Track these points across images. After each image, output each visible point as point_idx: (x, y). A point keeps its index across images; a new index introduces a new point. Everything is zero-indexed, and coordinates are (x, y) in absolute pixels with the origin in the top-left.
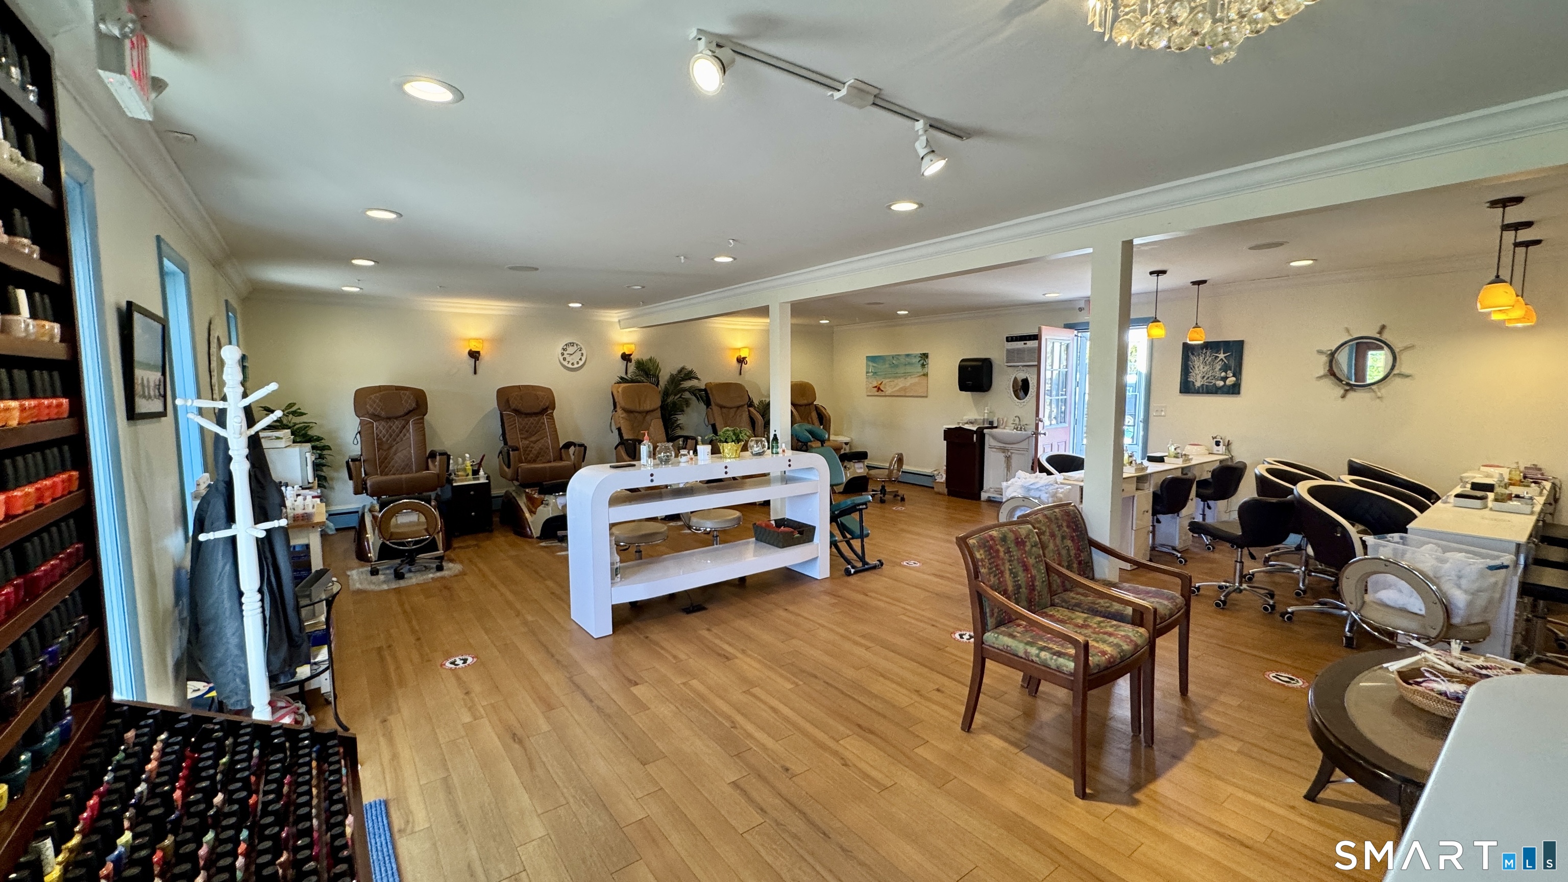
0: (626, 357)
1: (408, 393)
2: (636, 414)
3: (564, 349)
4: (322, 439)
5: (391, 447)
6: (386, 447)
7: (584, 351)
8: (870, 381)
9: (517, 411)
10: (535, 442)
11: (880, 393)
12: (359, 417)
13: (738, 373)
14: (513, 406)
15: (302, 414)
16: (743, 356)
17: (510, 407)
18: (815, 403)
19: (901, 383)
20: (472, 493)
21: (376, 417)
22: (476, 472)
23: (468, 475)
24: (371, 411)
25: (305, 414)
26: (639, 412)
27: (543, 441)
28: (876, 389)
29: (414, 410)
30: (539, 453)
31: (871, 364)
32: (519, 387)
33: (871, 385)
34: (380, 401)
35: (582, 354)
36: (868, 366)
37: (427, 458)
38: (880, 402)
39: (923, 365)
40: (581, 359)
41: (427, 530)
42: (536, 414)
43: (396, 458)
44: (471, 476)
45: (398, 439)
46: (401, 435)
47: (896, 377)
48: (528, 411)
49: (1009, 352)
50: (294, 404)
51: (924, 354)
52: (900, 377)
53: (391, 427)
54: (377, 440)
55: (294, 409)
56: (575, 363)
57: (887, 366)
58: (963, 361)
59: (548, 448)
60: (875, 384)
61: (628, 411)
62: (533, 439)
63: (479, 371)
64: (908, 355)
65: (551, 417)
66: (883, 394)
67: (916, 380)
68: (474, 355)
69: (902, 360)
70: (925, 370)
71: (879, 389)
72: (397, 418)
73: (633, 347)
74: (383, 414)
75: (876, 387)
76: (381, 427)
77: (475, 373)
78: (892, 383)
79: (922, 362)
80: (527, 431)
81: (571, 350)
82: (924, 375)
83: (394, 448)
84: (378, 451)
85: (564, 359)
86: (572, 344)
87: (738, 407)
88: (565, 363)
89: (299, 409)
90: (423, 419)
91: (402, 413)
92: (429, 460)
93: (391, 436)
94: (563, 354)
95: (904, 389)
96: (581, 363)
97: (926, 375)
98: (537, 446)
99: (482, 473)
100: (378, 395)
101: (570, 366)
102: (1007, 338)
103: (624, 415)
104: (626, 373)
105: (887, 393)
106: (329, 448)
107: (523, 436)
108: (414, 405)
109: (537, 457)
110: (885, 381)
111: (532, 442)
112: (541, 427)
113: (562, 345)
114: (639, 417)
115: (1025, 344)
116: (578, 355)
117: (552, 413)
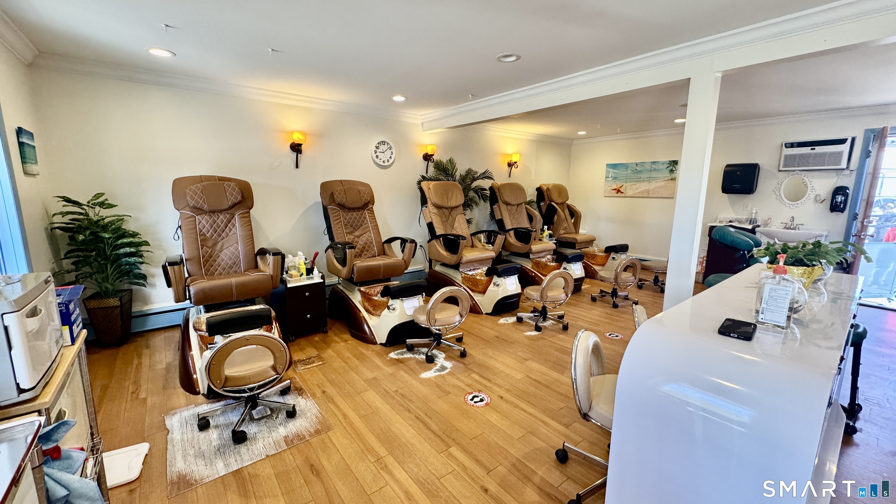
0: (427, 157)
1: (232, 184)
2: (444, 210)
3: (377, 147)
4: (138, 234)
5: (215, 244)
6: (210, 244)
7: (393, 150)
8: (610, 184)
9: (342, 206)
10: (359, 237)
11: (619, 194)
12: (178, 210)
13: (508, 175)
14: (338, 200)
15: (111, 206)
16: (514, 161)
17: (334, 201)
18: (566, 202)
19: (643, 187)
20: (307, 294)
21: (198, 210)
22: (309, 271)
23: (302, 274)
24: (192, 203)
25: (115, 206)
26: (446, 208)
27: (366, 236)
28: (616, 191)
29: (239, 203)
30: (364, 248)
31: (611, 170)
32: (341, 182)
33: (609, 188)
34: (202, 192)
35: (392, 153)
36: (608, 172)
37: (256, 255)
38: (618, 202)
39: (672, 171)
40: (391, 158)
41: (274, 368)
42: (359, 209)
43: (222, 255)
44: (304, 276)
45: (224, 235)
46: (227, 230)
47: (638, 182)
48: (351, 206)
49: (788, 158)
50: (103, 194)
51: (674, 161)
52: (643, 181)
53: (215, 222)
54: (200, 235)
55: (101, 200)
56: (386, 161)
57: (629, 172)
58: (728, 166)
59: (372, 243)
60: (614, 187)
61: (438, 207)
62: (357, 233)
63: (300, 165)
64: (654, 163)
65: (372, 212)
66: (623, 195)
67: (663, 183)
68: (296, 148)
69: (648, 167)
70: (673, 176)
71: (618, 191)
72: (221, 211)
73: (435, 147)
74: (206, 207)
75: (615, 189)
76: (204, 222)
77: (297, 167)
78: (633, 186)
79: (671, 168)
80: (351, 226)
81: (383, 148)
82: (672, 179)
83: (220, 244)
84: (202, 249)
85: (377, 157)
86: (383, 143)
87: (518, 205)
88: (378, 161)
89: (107, 200)
90: (249, 212)
91: (226, 206)
92: (258, 258)
93: (215, 231)
94: (376, 152)
95: (648, 191)
96: (391, 161)
97: (674, 179)
98: (361, 242)
99: (316, 271)
100: (199, 185)
101: (382, 163)
102: (785, 144)
103: (435, 211)
104: (427, 173)
105: (627, 195)
106: (147, 244)
107: (347, 231)
108: (239, 198)
109: (362, 251)
110: (625, 185)
111: (356, 236)
112: (363, 222)
113: (375, 144)
114: (446, 212)
115: (812, 149)
116: (388, 153)
117: (372, 208)
